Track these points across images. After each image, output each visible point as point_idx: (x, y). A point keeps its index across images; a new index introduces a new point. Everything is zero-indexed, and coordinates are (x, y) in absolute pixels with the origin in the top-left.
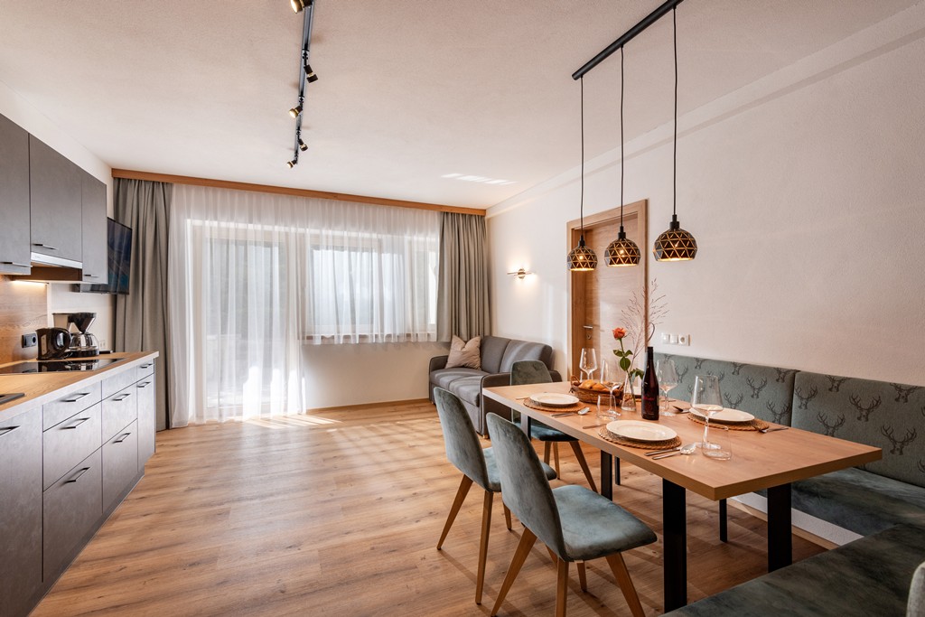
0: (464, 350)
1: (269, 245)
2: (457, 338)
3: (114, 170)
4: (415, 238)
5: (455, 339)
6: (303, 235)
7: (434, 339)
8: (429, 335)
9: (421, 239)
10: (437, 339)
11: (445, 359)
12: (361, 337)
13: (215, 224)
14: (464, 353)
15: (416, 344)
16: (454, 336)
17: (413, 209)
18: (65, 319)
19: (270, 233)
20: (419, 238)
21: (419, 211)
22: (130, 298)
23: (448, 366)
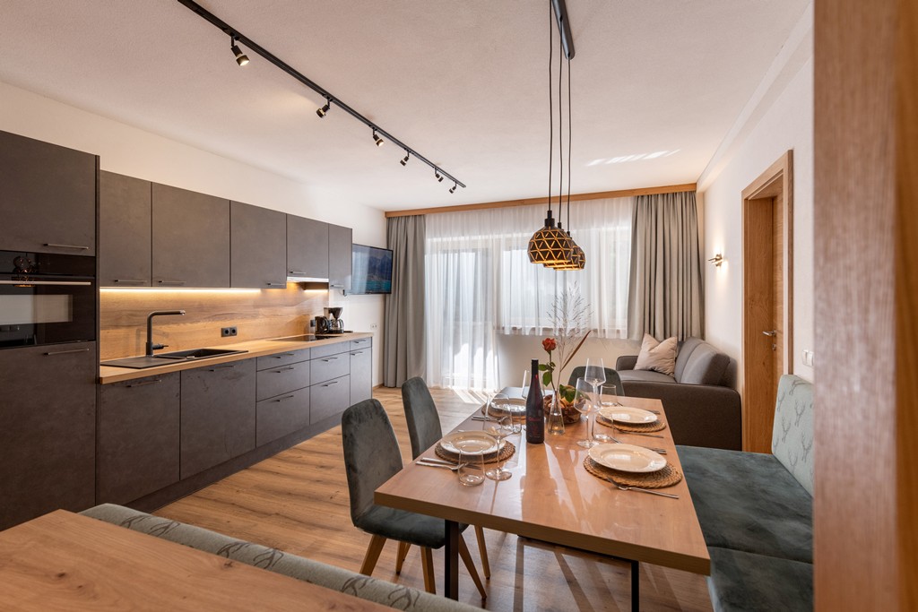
0: (653, 351)
1: (475, 250)
2: (651, 337)
3: (386, 213)
4: (603, 229)
5: (647, 337)
6: (500, 239)
7: (624, 336)
8: (618, 331)
9: (611, 229)
10: (628, 337)
11: (634, 360)
12: (545, 329)
13: (440, 239)
14: (651, 355)
15: (604, 340)
16: (647, 335)
17: (602, 200)
18: (327, 311)
19: (476, 242)
20: (607, 228)
21: (607, 200)
22: (392, 295)
23: (636, 367)
